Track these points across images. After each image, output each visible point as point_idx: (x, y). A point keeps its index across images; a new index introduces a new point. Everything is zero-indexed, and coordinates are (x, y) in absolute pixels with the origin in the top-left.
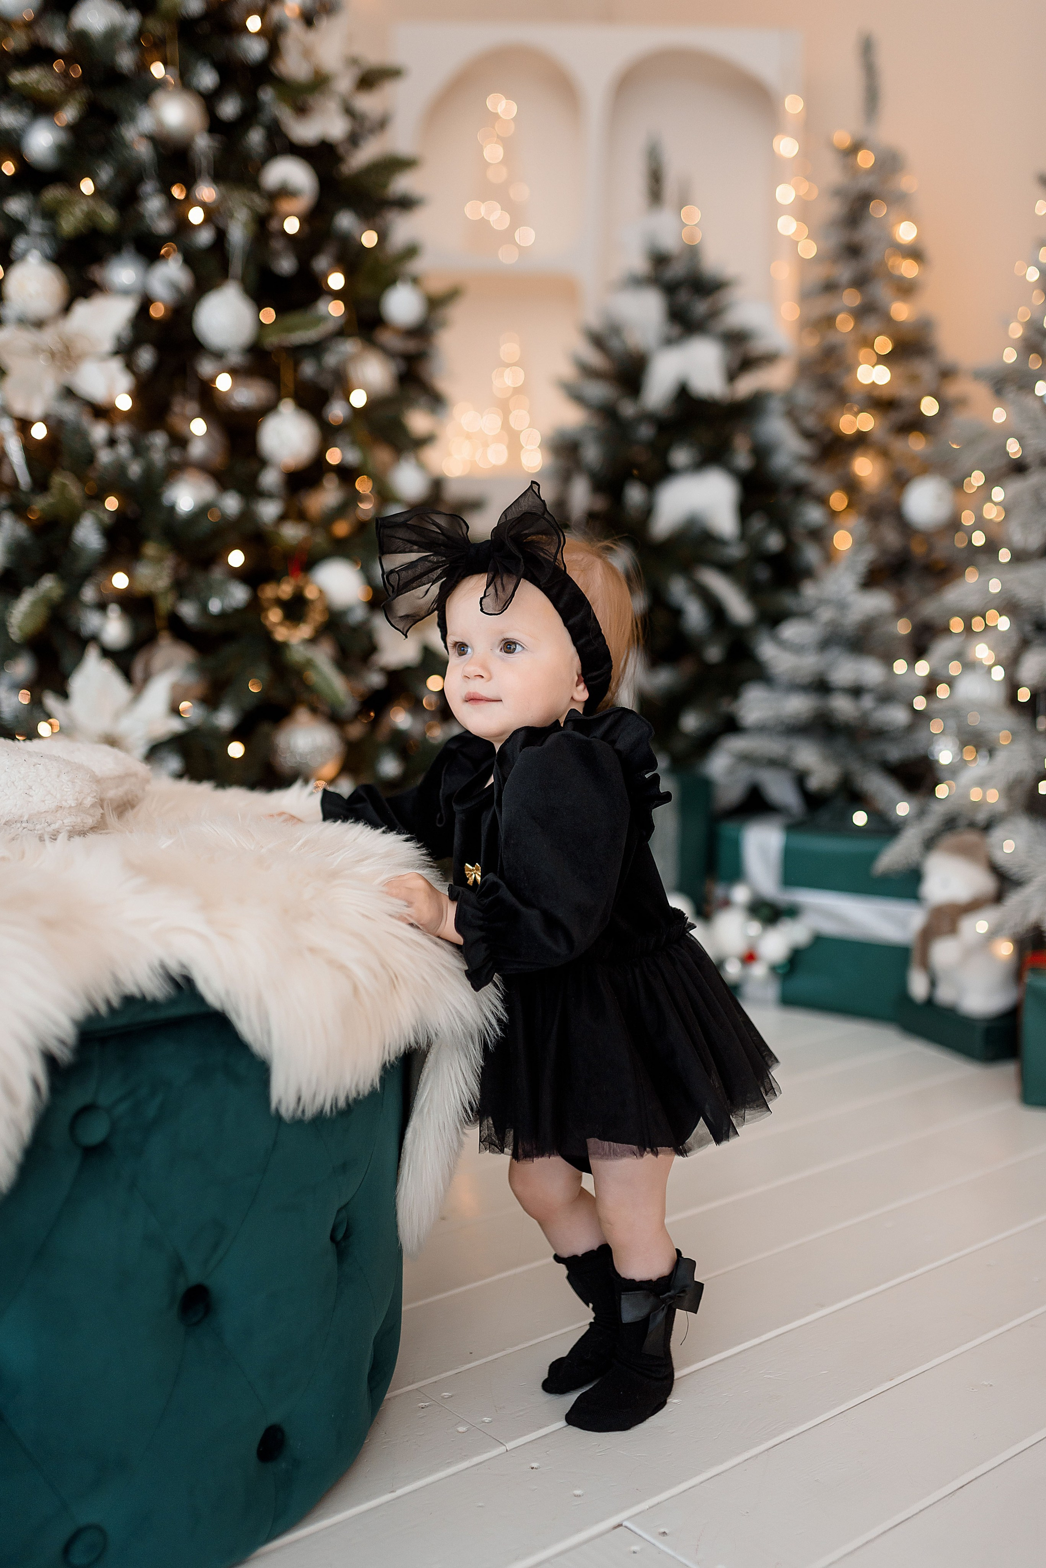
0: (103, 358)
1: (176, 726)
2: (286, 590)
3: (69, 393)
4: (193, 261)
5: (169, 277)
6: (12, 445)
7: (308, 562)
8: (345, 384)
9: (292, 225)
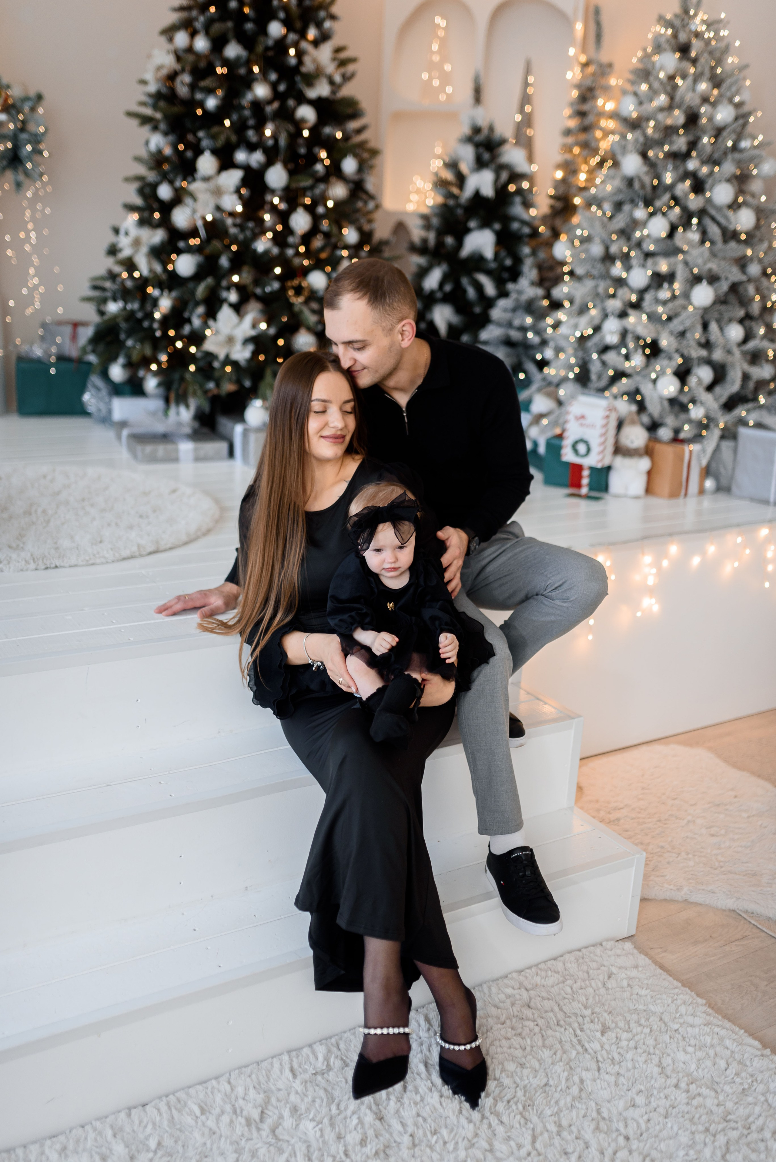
3: (218, 208)
4: (267, 151)
5: (257, 158)
6: (200, 224)
7: (305, 272)
8: (324, 199)
9: (306, 133)
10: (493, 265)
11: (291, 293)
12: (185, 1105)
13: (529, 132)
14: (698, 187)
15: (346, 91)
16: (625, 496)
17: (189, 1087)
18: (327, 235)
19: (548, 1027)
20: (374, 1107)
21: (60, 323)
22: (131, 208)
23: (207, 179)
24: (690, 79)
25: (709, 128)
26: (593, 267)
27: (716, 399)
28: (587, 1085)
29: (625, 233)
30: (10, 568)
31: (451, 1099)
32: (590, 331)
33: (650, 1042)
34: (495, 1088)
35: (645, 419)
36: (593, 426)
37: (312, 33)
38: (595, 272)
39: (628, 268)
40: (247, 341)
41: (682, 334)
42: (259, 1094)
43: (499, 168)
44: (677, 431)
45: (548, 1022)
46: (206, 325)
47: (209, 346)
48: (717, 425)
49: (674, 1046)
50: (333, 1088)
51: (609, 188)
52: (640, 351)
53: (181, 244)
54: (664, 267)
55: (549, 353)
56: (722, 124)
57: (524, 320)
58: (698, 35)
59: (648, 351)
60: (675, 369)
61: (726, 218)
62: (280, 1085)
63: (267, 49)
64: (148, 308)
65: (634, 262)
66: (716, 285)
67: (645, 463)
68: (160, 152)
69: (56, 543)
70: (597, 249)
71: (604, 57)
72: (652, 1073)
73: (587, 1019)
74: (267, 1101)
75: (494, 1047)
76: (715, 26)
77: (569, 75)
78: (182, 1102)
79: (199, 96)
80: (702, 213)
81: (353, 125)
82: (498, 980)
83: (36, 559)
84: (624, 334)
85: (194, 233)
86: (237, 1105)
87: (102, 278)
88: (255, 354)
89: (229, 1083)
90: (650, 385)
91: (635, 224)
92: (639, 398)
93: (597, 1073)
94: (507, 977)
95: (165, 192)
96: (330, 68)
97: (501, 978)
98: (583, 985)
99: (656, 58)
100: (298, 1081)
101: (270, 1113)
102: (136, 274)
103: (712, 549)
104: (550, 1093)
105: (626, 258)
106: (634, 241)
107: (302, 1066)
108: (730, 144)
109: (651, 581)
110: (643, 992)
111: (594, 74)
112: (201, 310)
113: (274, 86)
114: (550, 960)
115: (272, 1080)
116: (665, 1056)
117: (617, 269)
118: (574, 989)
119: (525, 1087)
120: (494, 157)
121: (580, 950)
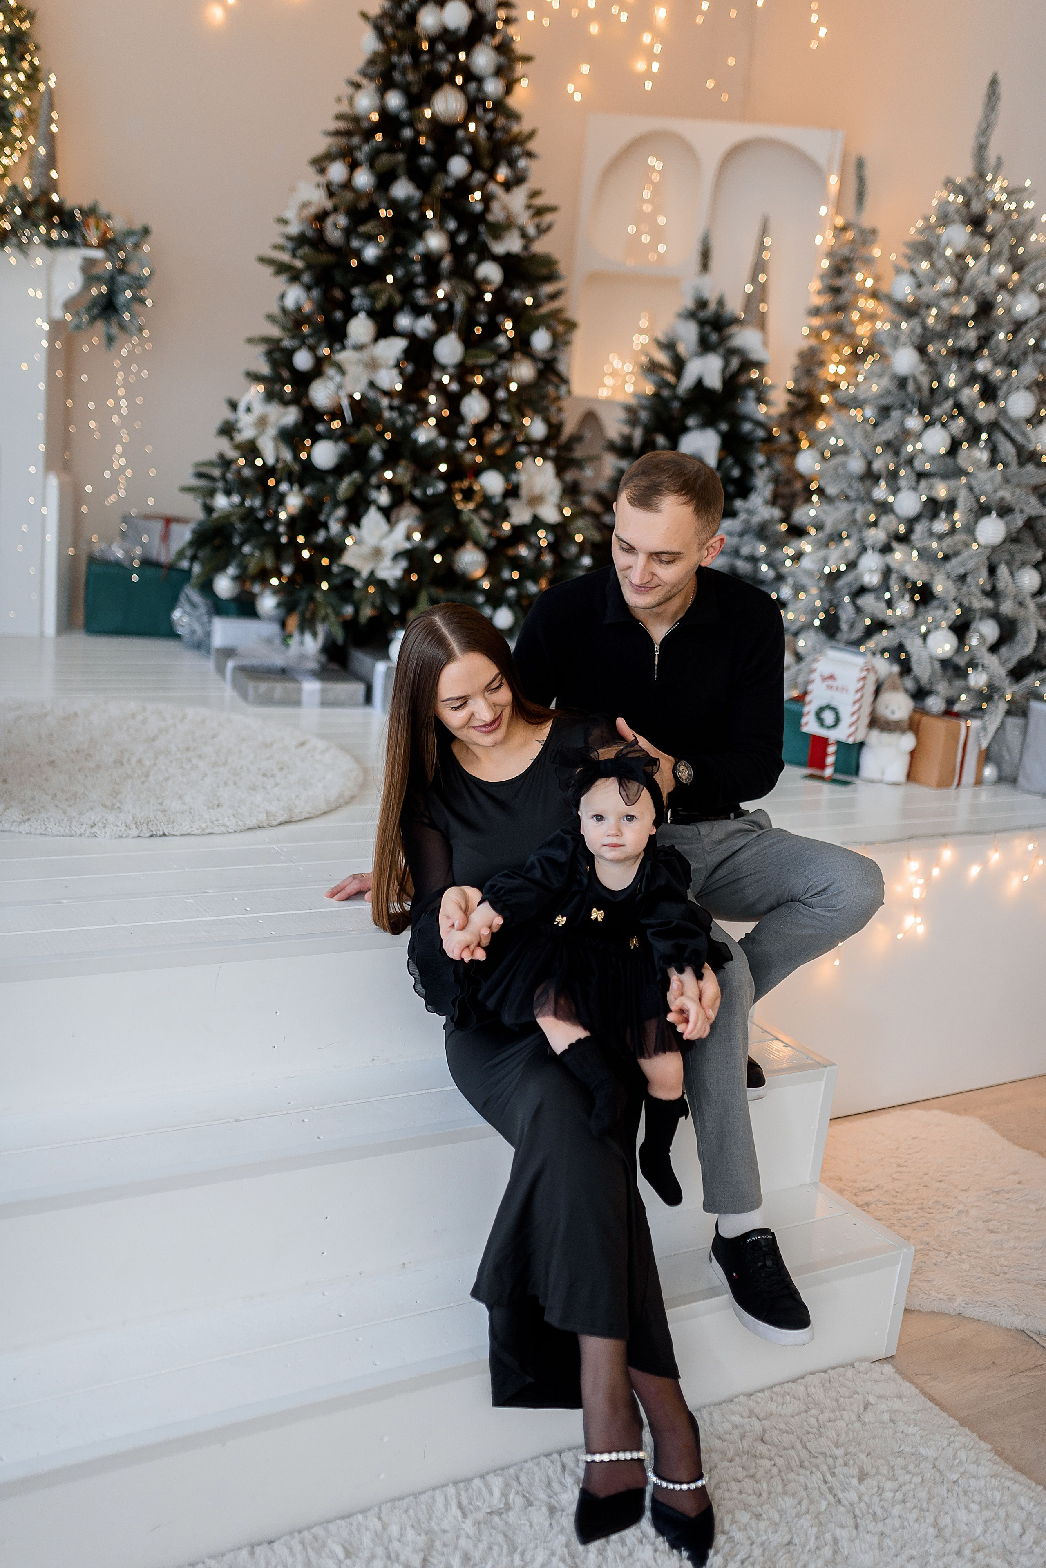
0: (390, 368)
1: (407, 545)
2: (465, 484)
3: (372, 385)
4: (437, 317)
5: (424, 325)
7: (477, 471)
8: (507, 380)
9: (488, 297)
11: (458, 497)
12: (324, 1545)
13: (763, 308)
14: (989, 393)
15: (539, 247)
16: (881, 781)
17: (328, 1522)
18: (506, 426)
19: (790, 1468)
20: (568, 1559)
21: (148, 517)
22: (256, 378)
23: (359, 348)
24: (984, 260)
25: (1006, 320)
26: (850, 486)
27: (1003, 664)
28: (843, 1547)
29: (893, 447)
30: (105, 833)
31: (669, 1555)
32: (843, 568)
33: (923, 1494)
34: (725, 1543)
35: (909, 683)
36: (845, 689)
37: (502, 173)
38: (852, 494)
39: (895, 490)
40: (397, 556)
41: (962, 578)
42: (420, 1535)
43: (730, 353)
44: (951, 702)
45: (789, 1463)
46: (346, 532)
47: (349, 559)
48: (1003, 697)
49: (953, 1501)
50: (514, 1533)
51: (875, 388)
52: (907, 597)
53: (320, 428)
54: (942, 492)
55: (786, 592)
56: (1023, 318)
57: (754, 548)
58: (995, 205)
59: (917, 597)
60: (951, 622)
61: (1024, 434)
62: (446, 1525)
63: (447, 189)
64: (272, 505)
65: (903, 483)
66: (1009, 518)
67: (908, 741)
68: (299, 309)
69: (161, 804)
70: (856, 465)
71: (867, 220)
72: (926, 1534)
73: (840, 1461)
74: (430, 1546)
75: (721, 1491)
76: (1017, 196)
77: (819, 240)
78: (320, 1541)
79: (355, 243)
80: (993, 426)
81: (547, 289)
82: (720, 1404)
83: (139, 823)
84: (887, 572)
85: (336, 413)
86: (390, 1547)
87: (211, 464)
88: (407, 572)
89: (380, 1518)
90: (919, 641)
91: (906, 435)
92: (903, 656)
93: (855, 1532)
94: (732, 1401)
95: (303, 360)
96: (524, 218)
97: (725, 1402)
98: (832, 1416)
99: (941, 231)
100: (469, 1522)
101: (435, 1561)
102: (259, 462)
103: (995, 857)
104: (795, 1554)
105: (893, 477)
106: (903, 457)
107: (473, 1503)
108: (1032, 342)
109: (917, 894)
110: (911, 1430)
111: (853, 241)
112: (341, 512)
113: (452, 237)
114: (788, 1382)
115: (434, 1519)
116: (942, 1513)
117: (881, 492)
118: (820, 1421)
119: (762, 1544)
120: (723, 340)
121: (825, 1371)
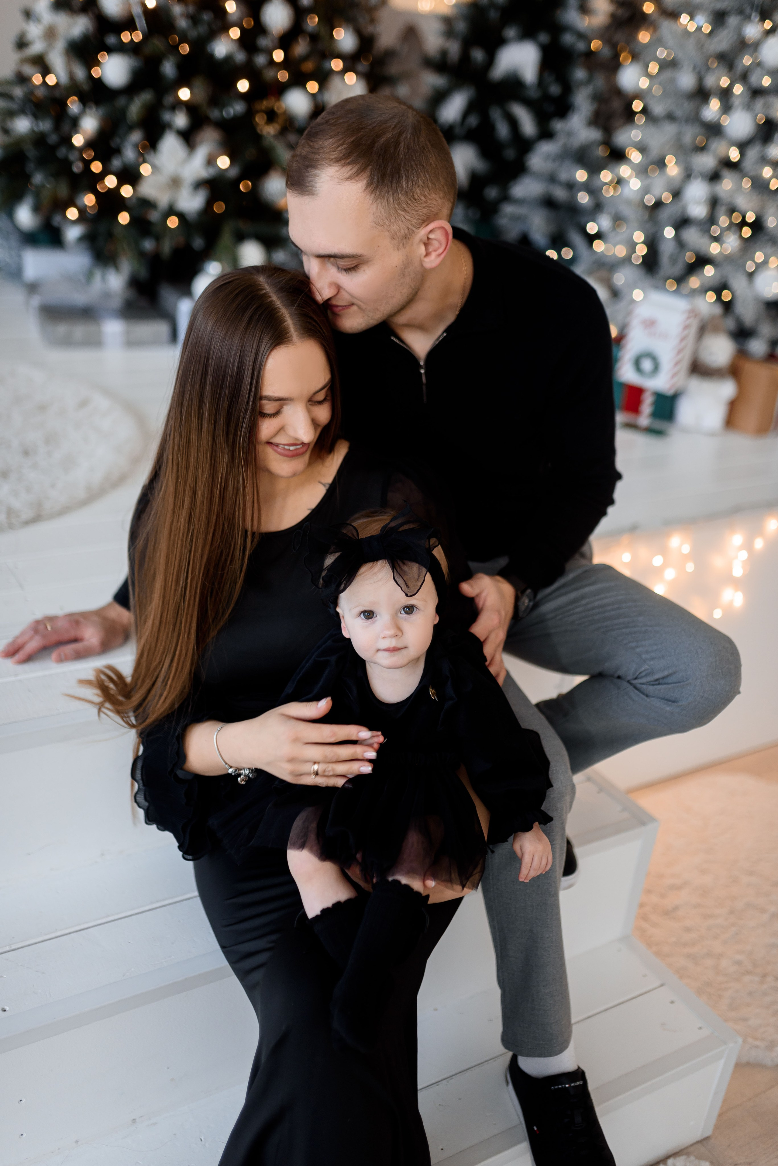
2: (265, 104)
6: (137, 11)
7: (281, 89)
10: (533, 94)
11: (260, 120)
16: (698, 431)
18: (314, 38)
26: (678, 105)
29: (728, 58)
32: (666, 198)
35: (730, 323)
36: (666, 337)
38: (679, 113)
39: (727, 109)
40: (199, 185)
44: (774, 343)
46: (142, 159)
47: (147, 189)
52: (736, 232)
53: (111, 40)
55: (604, 223)
57: (574, 174)
59: (746, 232)
64: (66, 127)
65: (737, 102)
67: (728, 388)
70: (686, 81)
84: (714, 202)
85: (129, 24)
87: (9, 82)
88: (209, 203)
90: (745, 279)
91: (744, 45)
92: (726, 296)
102: (51, 80)
105: (725, 94)
106: (739, 69)
109: (738, 571)
112: (136, 137)
117: (712, 110)
